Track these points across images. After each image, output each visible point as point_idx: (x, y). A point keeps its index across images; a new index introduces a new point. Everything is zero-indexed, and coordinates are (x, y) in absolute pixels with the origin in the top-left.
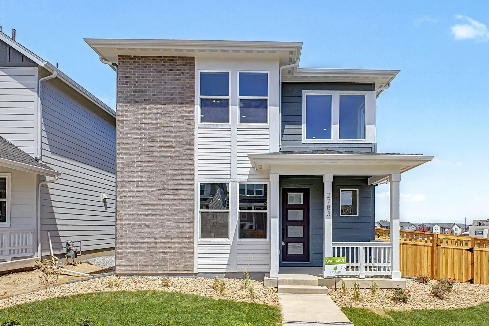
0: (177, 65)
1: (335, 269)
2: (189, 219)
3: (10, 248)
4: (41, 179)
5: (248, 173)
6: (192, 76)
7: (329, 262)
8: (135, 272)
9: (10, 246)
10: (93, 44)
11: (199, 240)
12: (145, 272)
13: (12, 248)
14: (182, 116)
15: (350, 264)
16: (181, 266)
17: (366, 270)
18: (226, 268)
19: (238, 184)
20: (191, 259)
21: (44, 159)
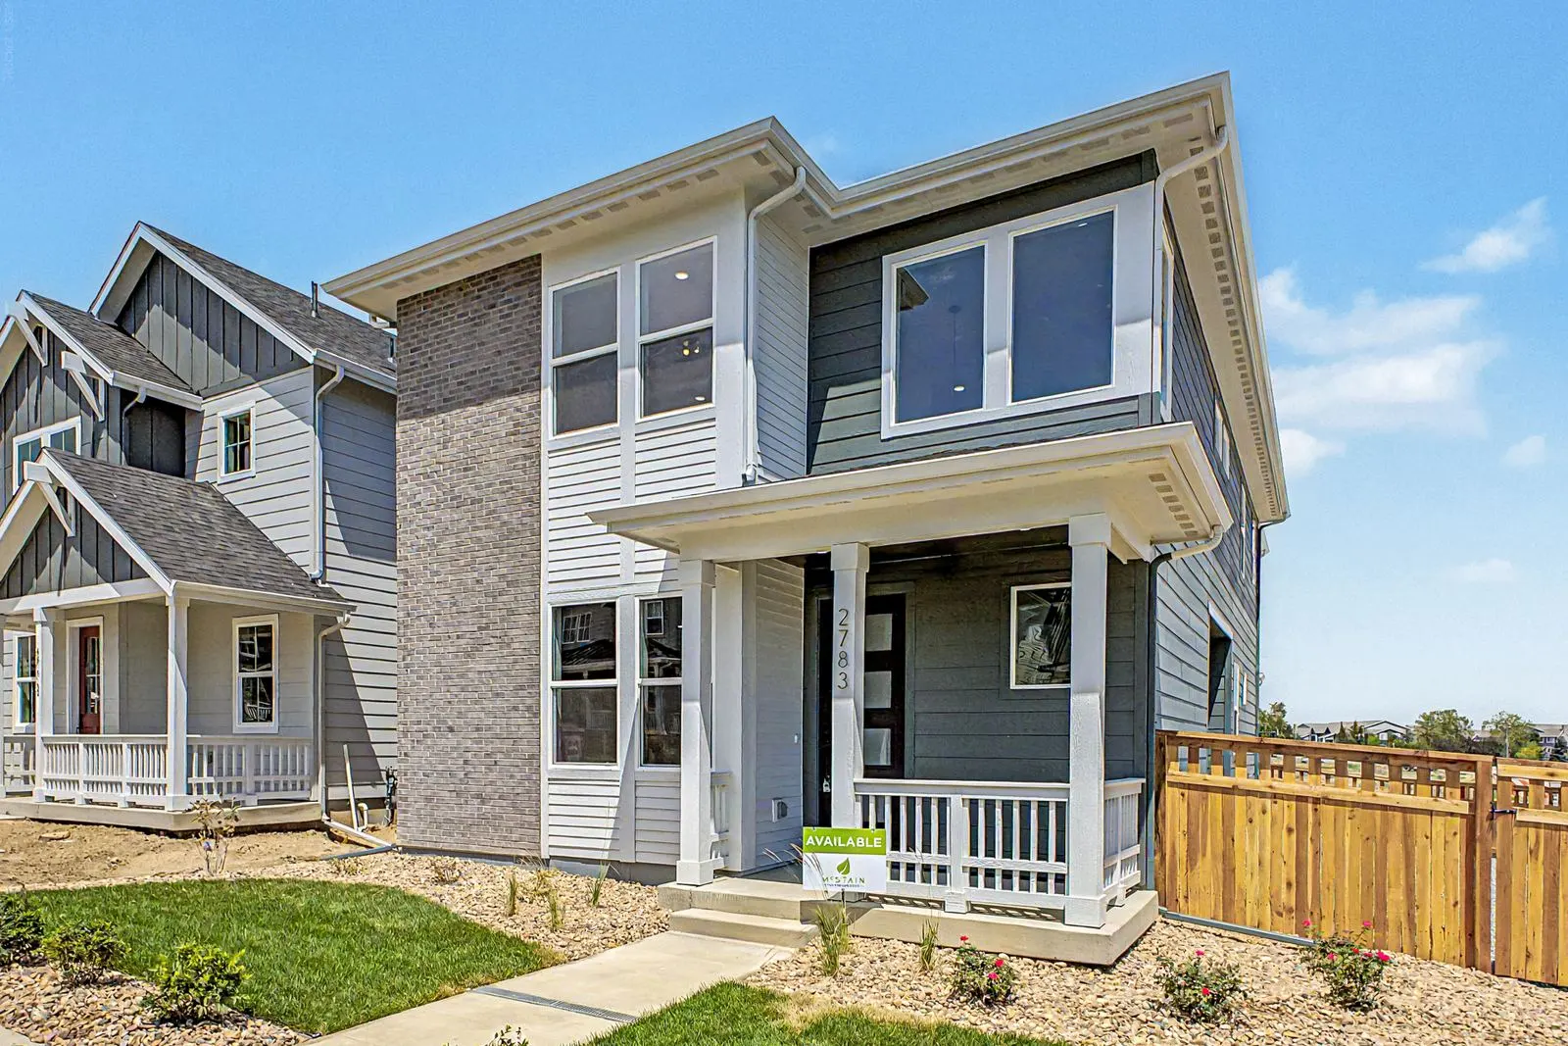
0: (504, 290)
1: (844, 868)
2: (529, 709)
3: (258, 778)
4: (324, 621)
5: (660, 566)
6: (534, 307)
7: (819, 844)
8: (428, 845)
9: (257, 774)
10: (343, 290)
11: (551, 766)
12: (446, 847)
13: (262, 778)
14: (515, 426)
15: (904, 856)
16: (514, 836)
17: (974, 884)
18: (608, 847)
19: (637, 600)
20: (533, 819)
21: (331, 575)
